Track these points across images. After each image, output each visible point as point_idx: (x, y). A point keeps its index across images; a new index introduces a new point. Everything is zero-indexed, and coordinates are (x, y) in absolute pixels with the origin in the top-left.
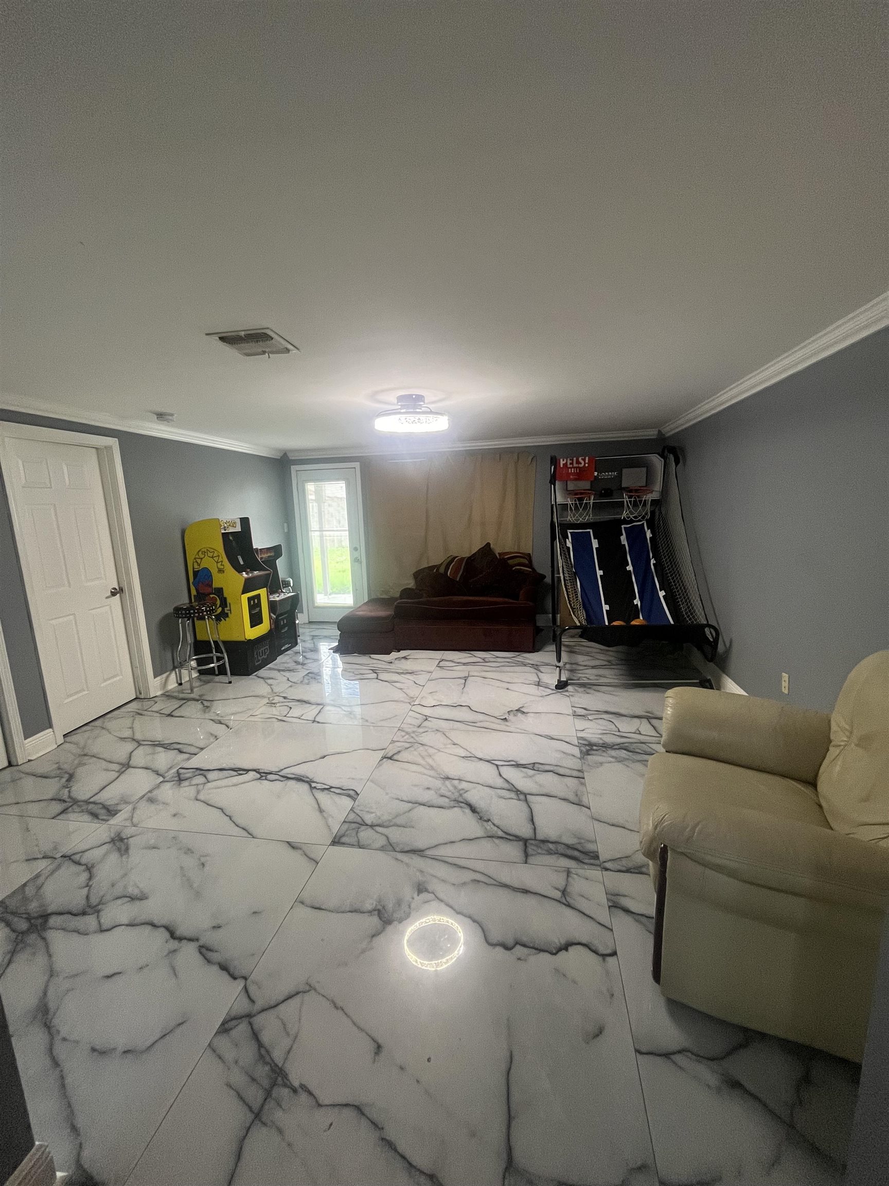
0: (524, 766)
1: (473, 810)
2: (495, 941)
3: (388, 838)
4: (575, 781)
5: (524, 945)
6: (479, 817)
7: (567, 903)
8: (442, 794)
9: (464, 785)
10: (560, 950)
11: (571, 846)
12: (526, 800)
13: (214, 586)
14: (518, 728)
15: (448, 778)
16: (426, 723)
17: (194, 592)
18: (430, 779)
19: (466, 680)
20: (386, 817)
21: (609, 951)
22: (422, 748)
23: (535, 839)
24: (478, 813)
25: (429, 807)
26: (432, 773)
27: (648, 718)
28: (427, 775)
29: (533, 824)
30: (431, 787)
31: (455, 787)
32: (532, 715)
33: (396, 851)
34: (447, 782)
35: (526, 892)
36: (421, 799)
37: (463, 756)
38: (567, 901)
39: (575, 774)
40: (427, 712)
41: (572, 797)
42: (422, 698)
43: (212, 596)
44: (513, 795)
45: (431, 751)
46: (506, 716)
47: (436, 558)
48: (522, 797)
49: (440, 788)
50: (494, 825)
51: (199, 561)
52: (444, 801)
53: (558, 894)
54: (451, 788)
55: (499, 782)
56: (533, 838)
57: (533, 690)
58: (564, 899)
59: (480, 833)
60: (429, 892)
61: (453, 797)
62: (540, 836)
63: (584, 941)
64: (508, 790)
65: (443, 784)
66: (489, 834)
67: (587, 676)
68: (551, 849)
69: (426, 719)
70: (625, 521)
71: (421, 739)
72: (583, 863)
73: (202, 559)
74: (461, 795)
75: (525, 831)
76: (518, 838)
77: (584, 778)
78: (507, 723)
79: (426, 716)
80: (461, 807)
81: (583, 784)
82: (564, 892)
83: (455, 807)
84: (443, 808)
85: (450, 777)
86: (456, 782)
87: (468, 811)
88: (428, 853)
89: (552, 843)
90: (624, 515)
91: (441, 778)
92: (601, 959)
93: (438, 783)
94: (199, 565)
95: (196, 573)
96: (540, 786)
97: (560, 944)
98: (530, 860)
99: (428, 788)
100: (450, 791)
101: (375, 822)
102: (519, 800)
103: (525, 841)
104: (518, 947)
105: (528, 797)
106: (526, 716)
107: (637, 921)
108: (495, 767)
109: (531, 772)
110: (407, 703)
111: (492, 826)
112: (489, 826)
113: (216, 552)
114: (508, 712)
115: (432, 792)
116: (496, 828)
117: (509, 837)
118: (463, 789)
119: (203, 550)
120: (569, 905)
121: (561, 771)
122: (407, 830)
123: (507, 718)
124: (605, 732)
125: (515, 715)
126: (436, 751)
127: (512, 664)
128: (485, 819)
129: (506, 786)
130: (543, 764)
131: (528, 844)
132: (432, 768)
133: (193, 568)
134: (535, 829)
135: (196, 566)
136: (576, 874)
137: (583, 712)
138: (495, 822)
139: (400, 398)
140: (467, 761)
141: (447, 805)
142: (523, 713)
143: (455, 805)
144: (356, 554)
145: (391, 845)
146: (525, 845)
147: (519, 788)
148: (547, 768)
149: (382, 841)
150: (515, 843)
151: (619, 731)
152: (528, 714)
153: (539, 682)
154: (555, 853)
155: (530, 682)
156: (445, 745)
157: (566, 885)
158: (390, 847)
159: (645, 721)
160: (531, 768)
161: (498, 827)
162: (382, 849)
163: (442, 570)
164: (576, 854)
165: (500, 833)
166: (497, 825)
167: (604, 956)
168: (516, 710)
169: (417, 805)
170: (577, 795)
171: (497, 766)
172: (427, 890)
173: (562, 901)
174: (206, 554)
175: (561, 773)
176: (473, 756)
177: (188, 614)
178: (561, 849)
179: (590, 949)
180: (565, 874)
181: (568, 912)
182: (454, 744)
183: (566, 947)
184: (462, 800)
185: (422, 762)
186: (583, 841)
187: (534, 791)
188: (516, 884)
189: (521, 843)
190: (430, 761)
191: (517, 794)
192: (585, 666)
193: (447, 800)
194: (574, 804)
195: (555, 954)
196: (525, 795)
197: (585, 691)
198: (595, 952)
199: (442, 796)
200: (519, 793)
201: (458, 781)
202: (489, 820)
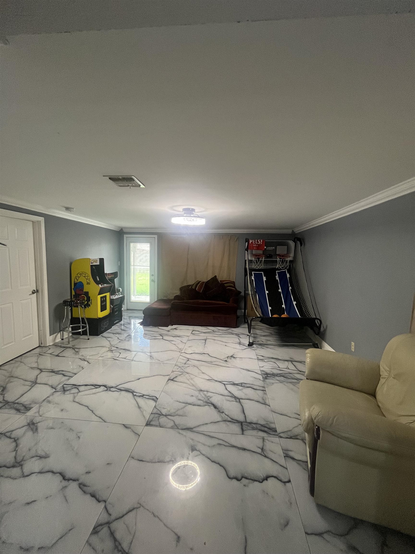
0: (237, 385)
1: (215, 407)
2: (232, 476)
3: (174, 422)
4: (262, 392)
5: (246, 478)
6: (218, 411)
7: (264, 455)
8: (199, 399)
9: (209, 394)
10: (263, 480)
11: (263, 425)
12: (240, 402)
13: (84, 291)
14: (232, 365)
15: (201, 390)
16: (188, 362)
17: (73, 293)
18: (192, 390)
19: (205, 341)
20: (172, 411)
21: (286, 480)
22: (187, 375)
23: (246, 422)
24: (218, 409)
25: (193, 405)
26: (194, 388)
27: (291, 361)
28: (191, 389)
29: (244, 414)
30: (194, 395)
31: (205, 395)
32: (238, 359)
33: (179, 429)
34: (201, 393)
35: (244, 449)
36: (189, 401)
37: (208, 379)
38: (264, 454)
39: (262, 388)
40: (188, 356)
41: (261, 400)
42: (185, 349)
43: (82, 295)
44: (233, 399)
45: (192, 376)
46: (226, 359)
47: (191, 282)
48: (238, 400)
49: (198, 396)
50: (226, 414)
51: (77, 278)
52: (200, 402)
53: (259, 451)
54: (203, 396)
55: (226, 393)
56: (245, 421)
57: (238, 346)
58: (262, 453)
59: (219, 419)
60: (197, 451)
61: (205, 400)
62: (248, 420)
63: (275, 475)
64: (231, 397)
65: (199, 394)
66: (224, 419)
67: (262, 340)
68: (254, 427)
69: (188, 360)
70: (278, 269)
71: (187, 370)
72: (270, 434)
73: (79, 277)
74: (208, 399)
75: (241, 418)
76: (238, 422)
77: (265, 391)
78: (227, 363)
79: (188, 358)
80: (209, 406)
81: (265, 394)
82: (262, 449)
83: (206, 405)
84: (200, 406)
85: (202, 390)
86: (205, 393)
87: (212, 407)
88: (194, 429)
89: (254, 424)
90: (277, 266)
91: (198, 390)
92: (283, 484)
93: (197, 393)
94: (77, 280)
95: (75, 284)
96: (246, 394)
97: (263, 476)
98: (245, 432)
99: (192, 396)
100: (203, 397)
101: (168, 413)
102: (236, 402)
103: (241, 423)
104: (243, 479)
105: (241, 400)
106: (235, 359)
107: (298, 463)
108: (224, 385)
109: (240, 388)
110: (178, 351)
111: (225, 415)
112: (223, 415)
113: (87, 274)
114: (227, 357)
115: (194, 398)
116: (227, 417)
117: (234, 421)
118: (209, 396)
119: (80, 273)
120: (265, 456)
121: (255, 387)
122: (183, 417)
123: (227, 360)
124: (273, 368)
125: (230, 359)
126: (195, 376)
127: (227, 334)
128: (221, 411)
129: (229, 394)
130: (246, 384)
131: (243, 425)
132: (193, 385)
133: (74, 282)
134: (245, 417)
135: (76, 280)
136: (267, 440)
137: (262, 358)
138: (226, 413)
139: (184, 210)
140: (210, 382)
141: (202, 404)
142: (234, 358)
143: (206, 404)
144: (153, 278)
145: (176, 426)
146: (242, 425)
147: (236, 396)
148: (248, 385)
149: (172, 424)
150: (237, 424)
151: (279, 367)
152: (237, 358)
153: (240, 342)
154: (256, 429)
155: (236, 342)
156: (199, 373)
157: (263, 445)
158: (175, 427)
159: (290, 362)
160: (241, 385)
161: (228, 416)
162: (172, 428)
163: (194, 287)
164: (266, 429)
165: (229, 419)
166: (227, 414)
167: (285, 483)
168: (231, 356)
169: (188, 404)
170: (263, 399)
171: (224, 384)
172: (196, 450)
173: (262, 454)
174: (82, 275)
175: (255, 388)
176: (212, 379)
177: (71, 304)
178: (258, 426)
179: (278, 479)
180: (262, 440)
181: (266, 460)
182: (203, 373)
183: (266, 478)
184: (209, 402)
185: (188, 382)
186: (269, 423)
187: (243, 397)
188: (239, 446)
189: (240, 424)
190: (192, 382)
191: (235, 399)
192: (260, 335)
193: (202, 402)
194: (262, 404)
195: (262, 482)
196: (239, 399)
197: (261, 347)
198: (281, 481)
199: (199, 400)
200: (236, 398)
201: (206, 392)
202: (223, 412)
